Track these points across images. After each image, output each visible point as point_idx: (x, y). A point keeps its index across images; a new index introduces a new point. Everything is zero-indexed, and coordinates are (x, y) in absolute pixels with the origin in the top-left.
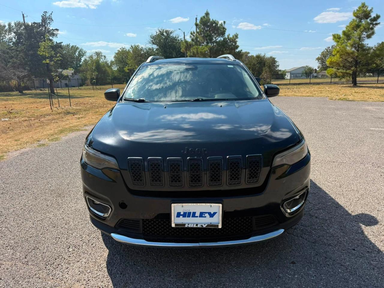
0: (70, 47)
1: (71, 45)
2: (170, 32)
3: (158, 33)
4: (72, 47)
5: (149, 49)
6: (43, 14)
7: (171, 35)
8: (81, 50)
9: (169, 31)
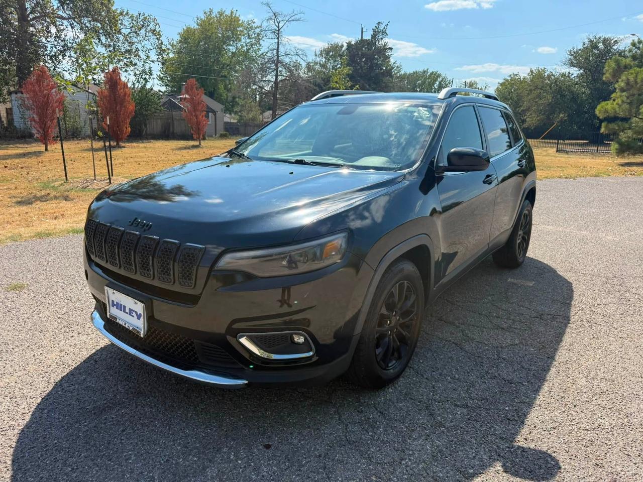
0: (429, 74)
1: (430, 71)
2: (613, 42)
3: (586, 45)
4: (432, 73)
5: (563, 75)
6: (376, 27)
7: (615, 47)
8: (443, 79)
9: (611, 40)
